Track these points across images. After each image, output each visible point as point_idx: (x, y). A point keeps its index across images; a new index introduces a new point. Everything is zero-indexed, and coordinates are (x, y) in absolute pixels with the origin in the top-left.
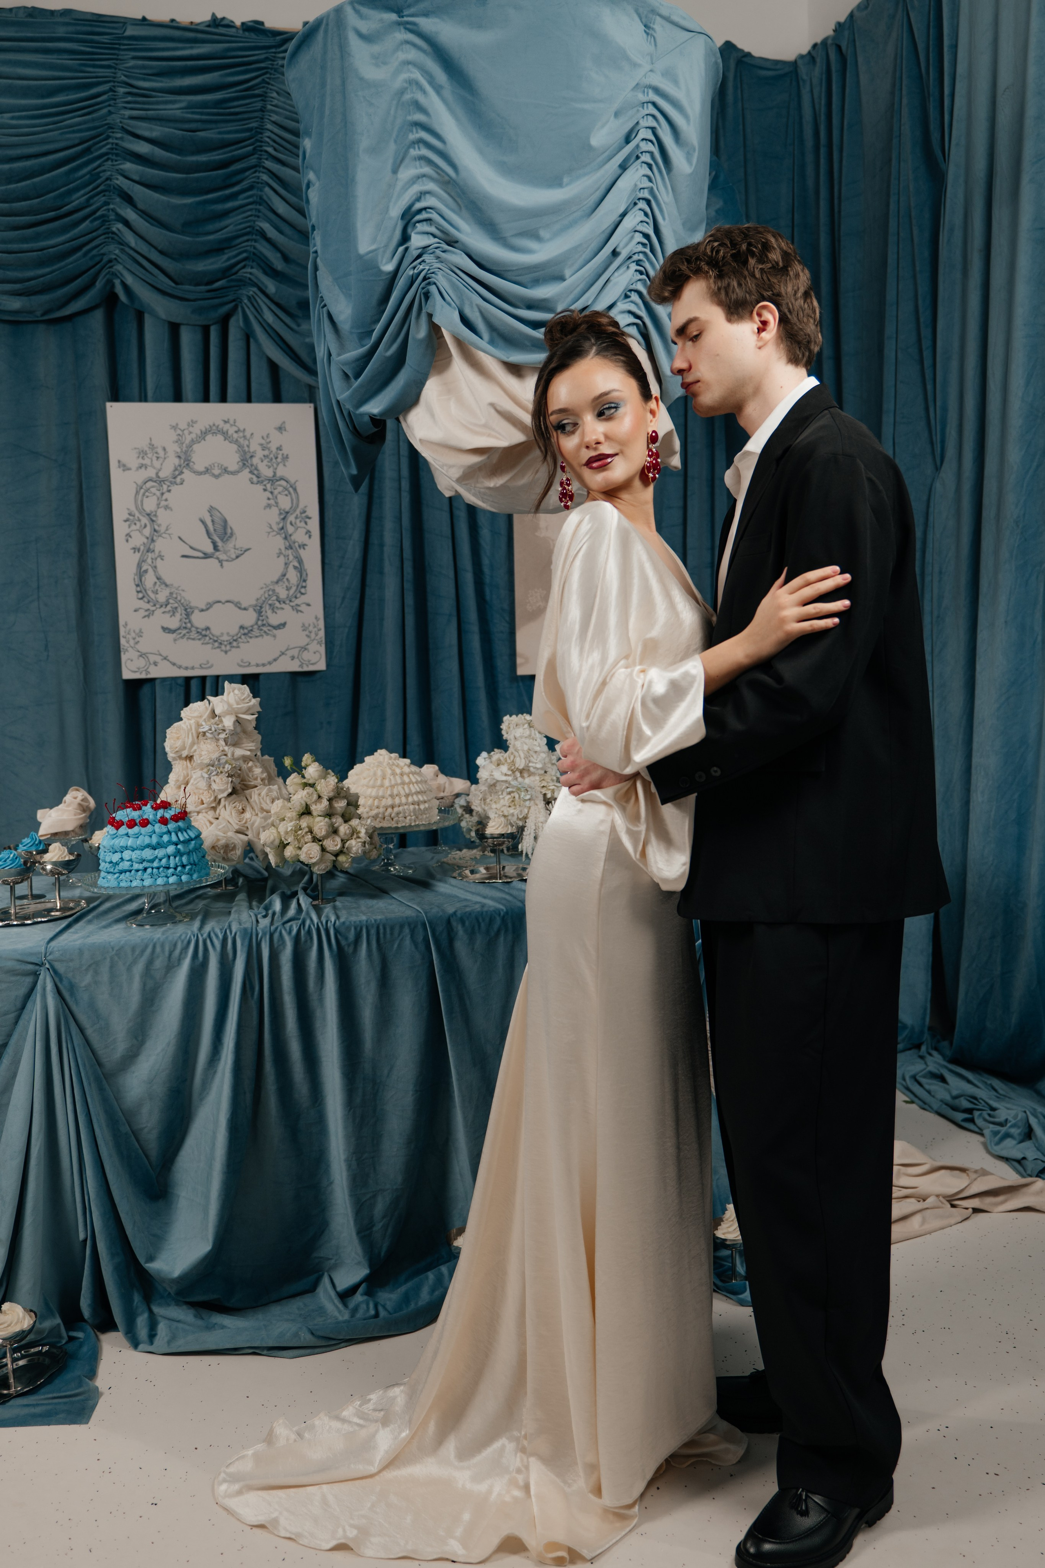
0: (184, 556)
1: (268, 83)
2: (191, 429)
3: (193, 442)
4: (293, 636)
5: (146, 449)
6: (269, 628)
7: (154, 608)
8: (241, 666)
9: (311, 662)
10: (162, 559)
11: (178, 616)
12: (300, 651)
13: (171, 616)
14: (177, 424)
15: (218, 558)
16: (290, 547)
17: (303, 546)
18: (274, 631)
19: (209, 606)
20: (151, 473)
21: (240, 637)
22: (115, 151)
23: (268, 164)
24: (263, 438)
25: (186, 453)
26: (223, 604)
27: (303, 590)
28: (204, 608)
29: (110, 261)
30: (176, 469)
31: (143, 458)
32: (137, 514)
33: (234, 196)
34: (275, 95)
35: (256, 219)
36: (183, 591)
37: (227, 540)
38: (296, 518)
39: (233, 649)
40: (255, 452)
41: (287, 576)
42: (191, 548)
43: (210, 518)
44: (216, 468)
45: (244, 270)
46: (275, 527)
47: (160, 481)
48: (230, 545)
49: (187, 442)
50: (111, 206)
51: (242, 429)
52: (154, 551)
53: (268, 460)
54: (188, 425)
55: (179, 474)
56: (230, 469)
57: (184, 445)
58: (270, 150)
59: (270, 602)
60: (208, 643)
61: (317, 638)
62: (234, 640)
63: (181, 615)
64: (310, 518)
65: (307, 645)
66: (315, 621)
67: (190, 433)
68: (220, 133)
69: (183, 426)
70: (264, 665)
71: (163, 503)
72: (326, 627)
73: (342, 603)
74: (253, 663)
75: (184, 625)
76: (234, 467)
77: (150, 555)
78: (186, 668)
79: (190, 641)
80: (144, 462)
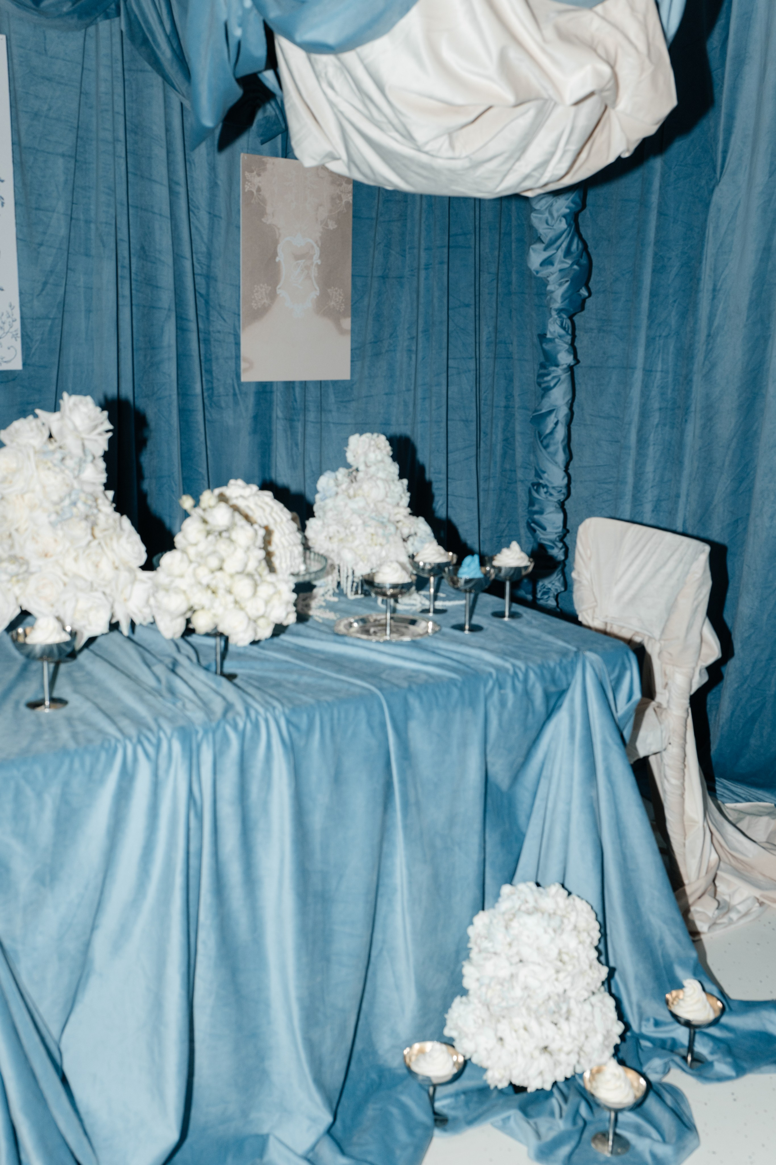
9: (4, 360)
61: (12, 330)
66: (9, 309)
72: (22, 318)
73: (43, 290)
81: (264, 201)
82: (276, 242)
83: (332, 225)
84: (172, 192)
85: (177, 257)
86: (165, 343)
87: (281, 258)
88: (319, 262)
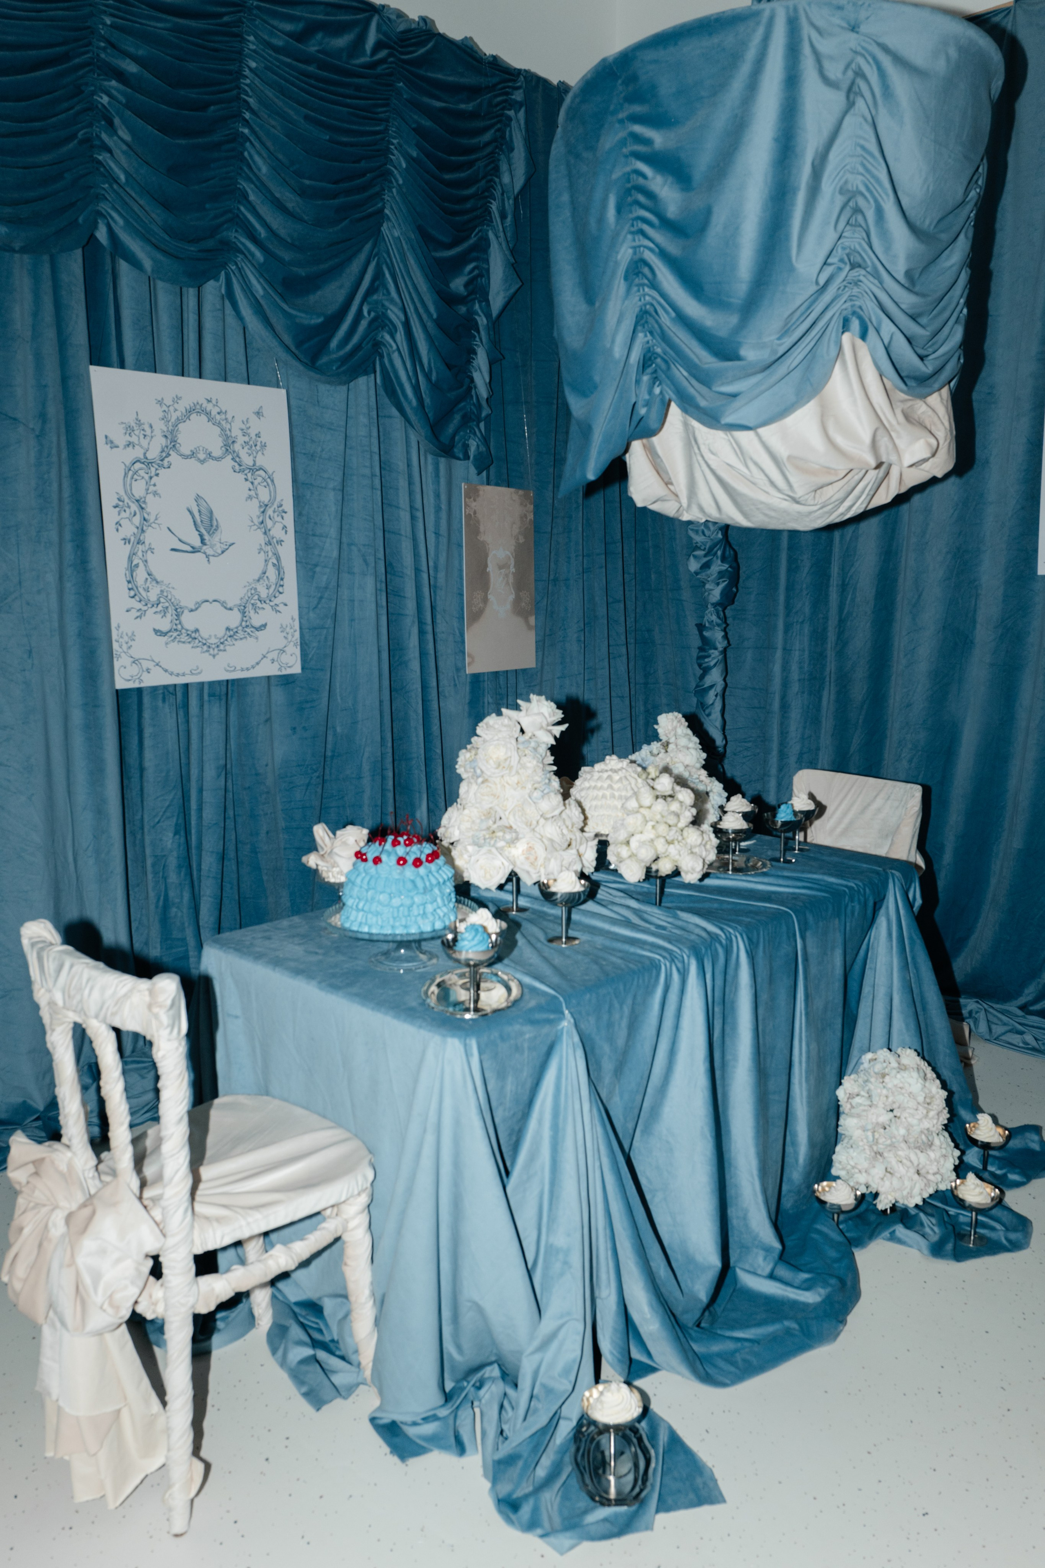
0: (173, 550)
1: (244, 23)
2: (176, 405)
3: (179, 421)
4: (272, 639)
5: (133, 424)
6: (252, 629)
7: (145, 608)
8: (227, 671)
9: (289, 665)
10: (152, 553)
11: (168, 615)
12: (281, 653)
13: (162, 617)
14: (163, 399)
15: (205, 553)
16: (269, 543)
17: (280, 542)
18: (256, 632)
19: (198, 606)
20: (138, 453)
21: (226, 640)
22: (97, 62)
23: (248, 116)
24: (243, 422)
25: (172, 432)
26: (211, 603)
27: (281, 589)
28: (194, 608)
29: (97, 196)
30: (163, 451)
31: (130, 435)
32: (127, 500)
34: (252, 38)
35: (238, 176)
36: (173, 588)
37: (214, 533)
38: (274, 512)
39: (220, 653)
40: (236, 437)
41: (267, 574)
42: (180, 540)
43: (197, 508)
44: (201, 452)
45: (228, 233)
46: (256, 521)
47: (149, 463)
48: (216, 538)
49: (173, 420)
50: (95, 129)
51: (224, 410)
52: (144, 543)
53: (248, 447)
54: (173, 401)
55: (166, 457)
56: (213, 455)
57: (170, 424)
58: (250, 100)
59: (253, 601)
60: (197, 647)
61: (294, 639)
62: (222, 643)
63: (172, 615)
64: (286, 513)
65: (285, 647)
66: (291, 621)
67: (176, 410)
68: (202, 68)
69: (168, 401)
70: (248, 669)
71: (152, 488)
72: (301, 628)
73: (318, 603)
74: (238, 668)
75: (175, 627)
76: (217, 452)
77: (140, 547)
78: (178, 675)
79: (181, 644)
80: (131, 440)
81: (478, 522)
82: (486, 556)
83: (522, 540)
84: (413, 518)
85: (417, 570)
86: (411, 645)
87: (490, 569)
88: (514, 570)
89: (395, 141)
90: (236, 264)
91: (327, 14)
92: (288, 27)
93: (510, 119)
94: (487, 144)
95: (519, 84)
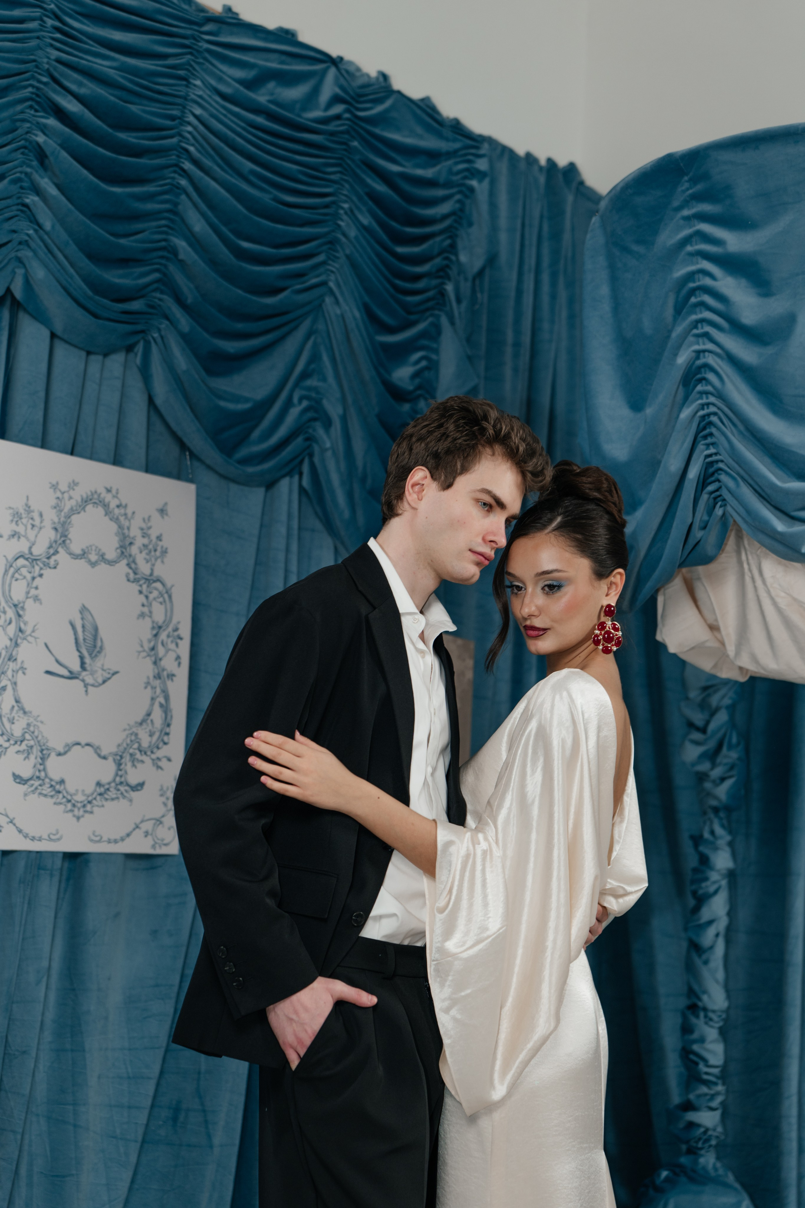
0: (48, 672)
1: (191, 66)
2: (71, 492)
3: (73, 511)
4: (149, 803)
5: (21, 511)
6: (127, 788)
7: (6, 745)
8: (91, 840)
9: (165, 842)
10: (24, 673)
11: (32, 759)
12: (154, 824)
13: (25, 759)
14: (57, 483)
15: (83, 681)
16: (158, 676)
17: (171, 676)
18: (132, 793)
19: (68, 748)
20: (22, 546)
21: (95, 799)
22: (38, 99)
23: (187, 165)
24: (144, 520)
25: (63, 524)
26: (83, 747)
27: (166, 739)
28: (62, 751)
29: (20, 243)
30: (50, 547)
31: (17, 524)
32: (3, 603)
33: (150, 197)
34: (198, 83)
35: (170, 231)
36: (42, 722)
37: (96, 656)
38: (168, 636)
39: (87, 815)
40: (134, 538)
41: (152, 717)
42: (57, 661)
43: (81, 622)
44: (93, 552)
45: (154, 294)
46: (147, 646)
47: (33, 560)
48: (98, 663)
49: (66, 510)
50: (29, 170)
51: (124, 503)
52: (16, 659)
53: (147, 551)
54: (69, 487)
55: (54, 554)
56: (106, 557)
57: (63, 514)
58: (191, 149)
59: (131, 751)
60: (61, 803)
62: (90, 802)
63: (36, 758)
64: (181, 639)
65: (163, 816)
68: (144, 111)
69: (63, 487)
70: (116, 841)
71: (33, 592)
74: (105, 838)
75: (37, 774)
76: (111, 555)
77: (12, 665)
78: (33, 839)
79: (42, 798)
80: (18, 529)
89: (346, 206)
90: (159, 330)
91: (282, 63)
92: (240, 74)
93: (472, 190)
94: (445, 217)
95: (482, 152)
